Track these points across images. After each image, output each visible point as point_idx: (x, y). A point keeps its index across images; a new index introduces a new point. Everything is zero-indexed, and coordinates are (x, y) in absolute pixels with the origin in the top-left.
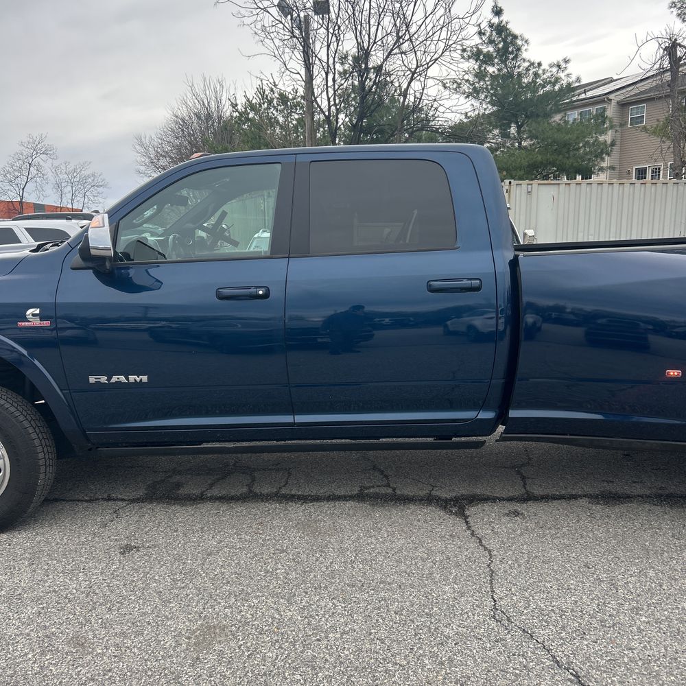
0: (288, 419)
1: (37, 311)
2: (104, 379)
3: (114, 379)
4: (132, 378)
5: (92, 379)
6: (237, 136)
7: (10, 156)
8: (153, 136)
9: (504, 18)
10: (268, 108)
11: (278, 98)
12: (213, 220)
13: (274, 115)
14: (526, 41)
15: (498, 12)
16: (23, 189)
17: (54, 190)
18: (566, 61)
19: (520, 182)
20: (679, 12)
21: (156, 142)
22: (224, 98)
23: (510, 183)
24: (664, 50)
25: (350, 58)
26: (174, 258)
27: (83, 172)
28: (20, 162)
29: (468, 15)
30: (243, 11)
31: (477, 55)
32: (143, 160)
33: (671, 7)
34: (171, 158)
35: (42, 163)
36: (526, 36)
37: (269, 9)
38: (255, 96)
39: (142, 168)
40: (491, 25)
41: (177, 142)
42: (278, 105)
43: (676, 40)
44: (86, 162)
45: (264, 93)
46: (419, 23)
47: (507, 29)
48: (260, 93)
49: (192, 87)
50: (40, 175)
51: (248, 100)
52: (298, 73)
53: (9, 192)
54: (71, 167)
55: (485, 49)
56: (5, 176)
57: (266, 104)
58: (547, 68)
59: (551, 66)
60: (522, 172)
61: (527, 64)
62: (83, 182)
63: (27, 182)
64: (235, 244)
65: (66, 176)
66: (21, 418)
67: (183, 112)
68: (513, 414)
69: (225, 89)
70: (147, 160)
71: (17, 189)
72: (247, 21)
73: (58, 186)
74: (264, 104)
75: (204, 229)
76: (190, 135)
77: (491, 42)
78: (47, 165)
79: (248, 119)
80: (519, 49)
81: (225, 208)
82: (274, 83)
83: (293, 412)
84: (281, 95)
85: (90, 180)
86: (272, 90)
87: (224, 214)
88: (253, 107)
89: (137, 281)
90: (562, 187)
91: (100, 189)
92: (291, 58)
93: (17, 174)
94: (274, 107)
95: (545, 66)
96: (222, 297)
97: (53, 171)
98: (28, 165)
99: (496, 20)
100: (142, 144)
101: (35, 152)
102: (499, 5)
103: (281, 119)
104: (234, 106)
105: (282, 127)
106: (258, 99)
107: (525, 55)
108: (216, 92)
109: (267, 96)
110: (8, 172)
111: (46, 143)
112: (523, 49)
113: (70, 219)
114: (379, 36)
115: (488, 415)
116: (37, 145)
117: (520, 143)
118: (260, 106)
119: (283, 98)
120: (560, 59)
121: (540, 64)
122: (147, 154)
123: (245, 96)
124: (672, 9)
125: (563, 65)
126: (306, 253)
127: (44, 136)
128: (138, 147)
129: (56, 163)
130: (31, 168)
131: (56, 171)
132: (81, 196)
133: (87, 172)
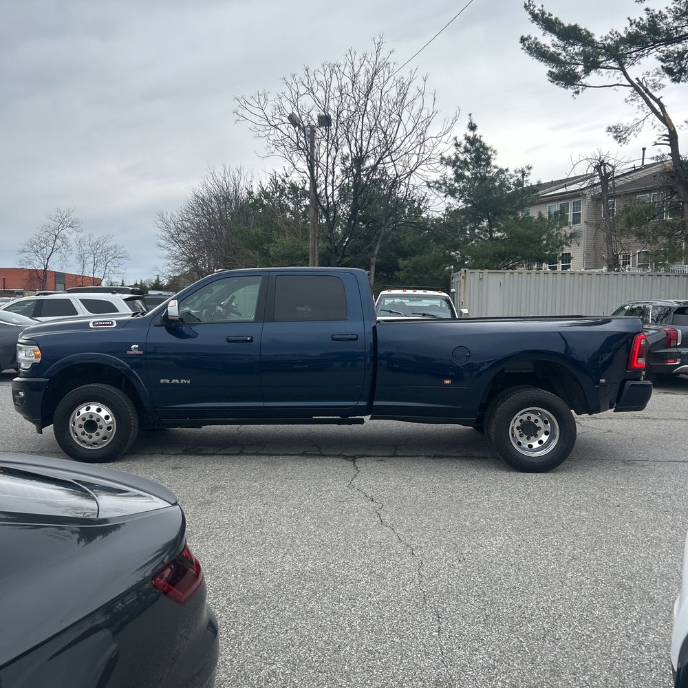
0: (261, 404)
1: (137, 346)
2: (168, 381)
3: (174, 381)
4: (182, 381)
5: (162, 381)
6: (252, 220)
7: (38, 228)
8: (175, 214)
9: (478, 132)
10: (280, 196)
11: (289, 188)
12: (227, 301)
13: (285, 202)
14: (495, 152)
15: (473, 127)
16: (48, 259)
17: (77, 260)
18: (529, 168)
19: (474, 271)
20: (615, 134)
21: (177, 218)
22: (241, 184)
23: (465, 271)
24: (595, 168)
25: (350, 158)
26: (206, 322)
27: (105, 244)
28: (47, 234)
29: (441, 135)
30: (258, 127)
31: (453, 163)
32: (164, 235)
33: (608, 131)
34: (190, 233)
35: (67, 235)
36: (494, 148)
37: (279, 126)
38: (269, 186)
39: (163, 242)
40: (467, 138)
41: (197, 219)
42: (289, 194)
43: (603, 161)
44: (109, 235)
45: (277, 183)
46: (403, 139)
47: (480, 142)
48: (274, 183)
49: (213, 174)
50: (64, 246)
51: (263, 189)
52: (305, 172)
53: (35, 262)
54: (94, 240)
55: (462, 157)
56: (32, 246)
57: (278, 194)
58: (513, 173)
59: (516, 171)
60: (488, 260)
61: (496, 170)
62: (105, 252)
63: (52, 253)
64: (240, 315)
65: (89, 247)
66: (124, 401)
67: (203, 192)
68: (375, 403)
69: (243, 177)
70: (168, 234)
71: (42, 259)
72: (261, 134)
73: (81, 257)
74: (276, 193)
75: (221, 306)
76: (209, 213)
77: (466, 150)
78: (71, 236)
79: (262, 205)
80: (489, 158)
81: (234, 294)
82: (286, 174)
83: (264, 401)
84: (291, 184)
85: (112, 252)
86: (284, 181)
87: (234, 297)
88: (267, 195)
89: (187, 333)
90: (507, 275)
91: (121, 261)
92: (299, 159)
93: (43, 245)
94: (286, 196)
95: (511, 172)
96: (229, 341)
97: (77, 242)
98: (54, 237)
99: (471, 134)
100: (163, 221)
101: (61, 225)
102: (474, 122)
103: (291, 206)
104: (250, 193)
105: (292, 213)
106: (272, 188)
107: (493, 163)
108: (235, 179)
109: (280, 186)
110: (36, 243)
111: (72, 216)
112: (493, 157)
113: (115, 293)
114: (371, 147)
115: (363, 404)
116: (64, 219)
117: (491, 235)
118: (273, 194)
119: (294, 188)
120: (524, 166)
121: (507, 170)
122: (167, 229)
123: (261, 186)
124: (609, 133)
125: (527, 171)
126: (272, 320)
127: (71, 210)
128: (159, 223)
129: (81, 235)
130: (57, 240)
131: (80, 242)
132: (103, 266)
133: (110, 244)
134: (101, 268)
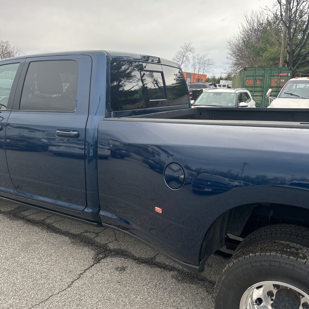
7: (177, 53)
17: (192, 67)
27: (204, 59)
28: (180, 55)
35: (188, 55)
39: (229, 56)
44: (206, 54)
50: (187, 60)
54: (200, 57)
62: (204, 63)
63: (182, 64)
65: (197, 60)
73: (194, 66)
78: (190, 55)
85: (207, 62)
91: (211, 66)
93: (178, 60)
98: (183, 56)
101: (186, 51)
110: (175, 59)
111: (191, 46)
116: (187, 47)
127: (191, 43)
128: (229, 46)
129: (194, 55)
130: (184, 57)
131: (194, 58)
132: (202, 69)
133: (206, 59)
134: (202, 70)
